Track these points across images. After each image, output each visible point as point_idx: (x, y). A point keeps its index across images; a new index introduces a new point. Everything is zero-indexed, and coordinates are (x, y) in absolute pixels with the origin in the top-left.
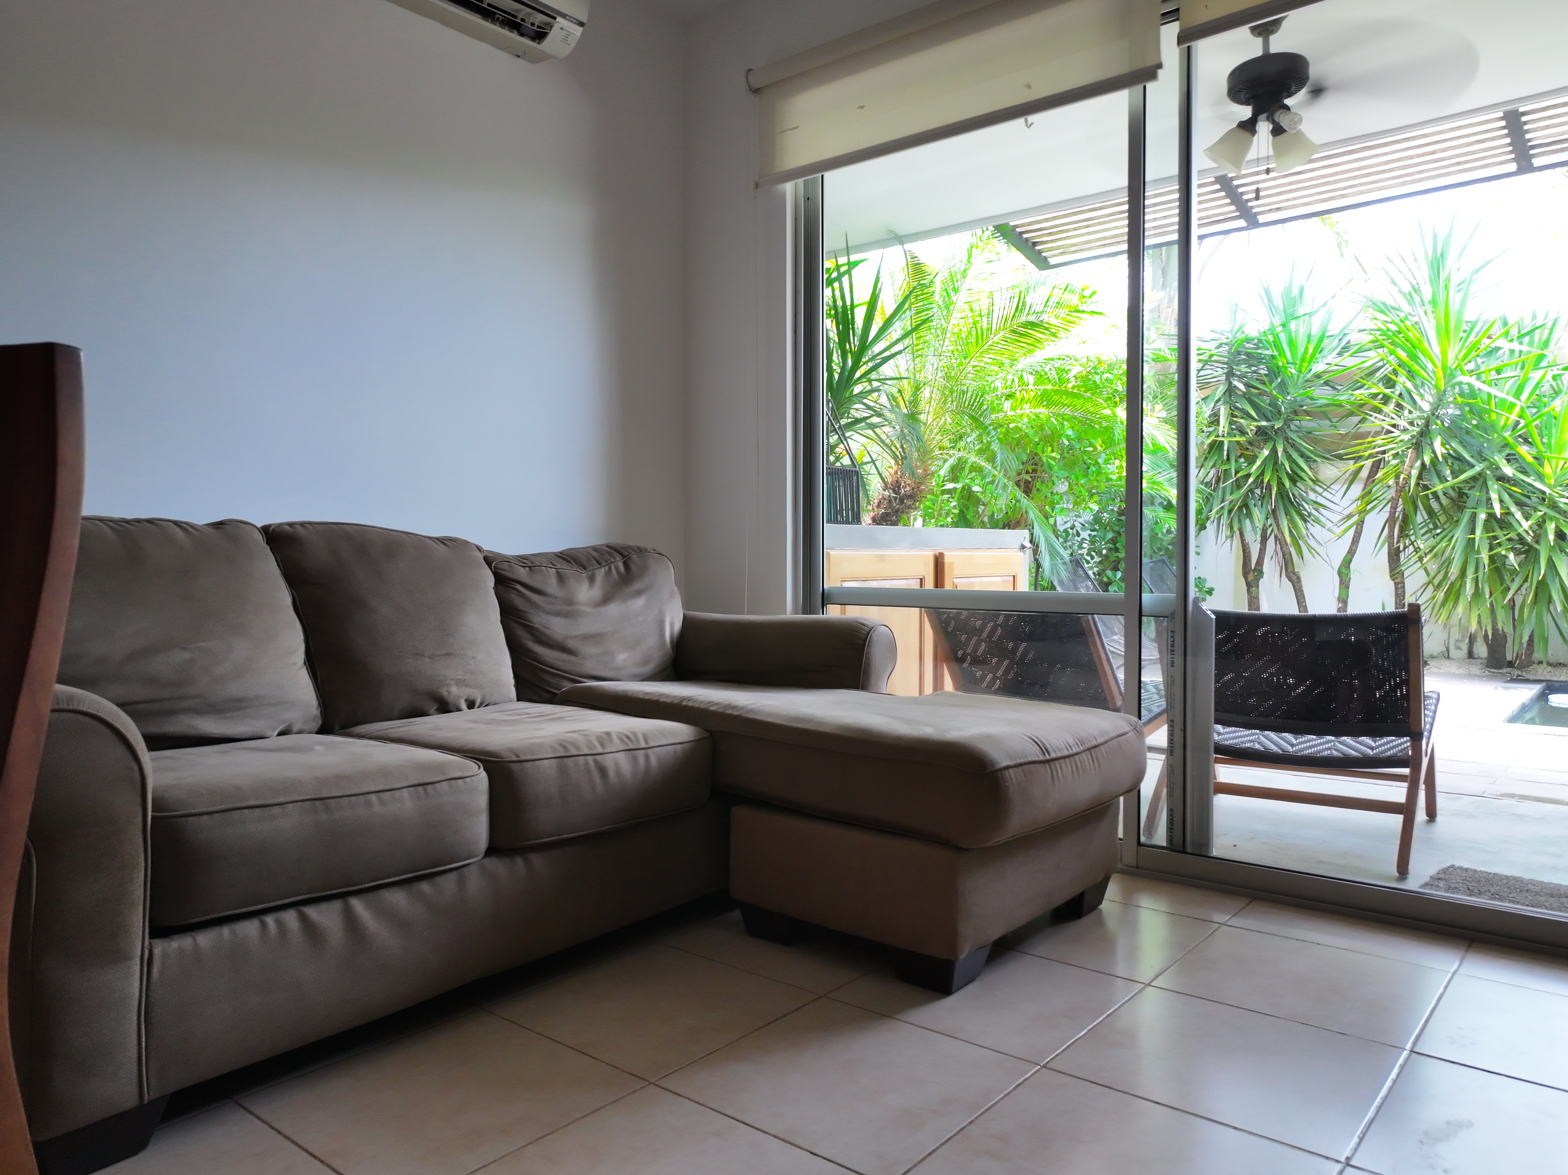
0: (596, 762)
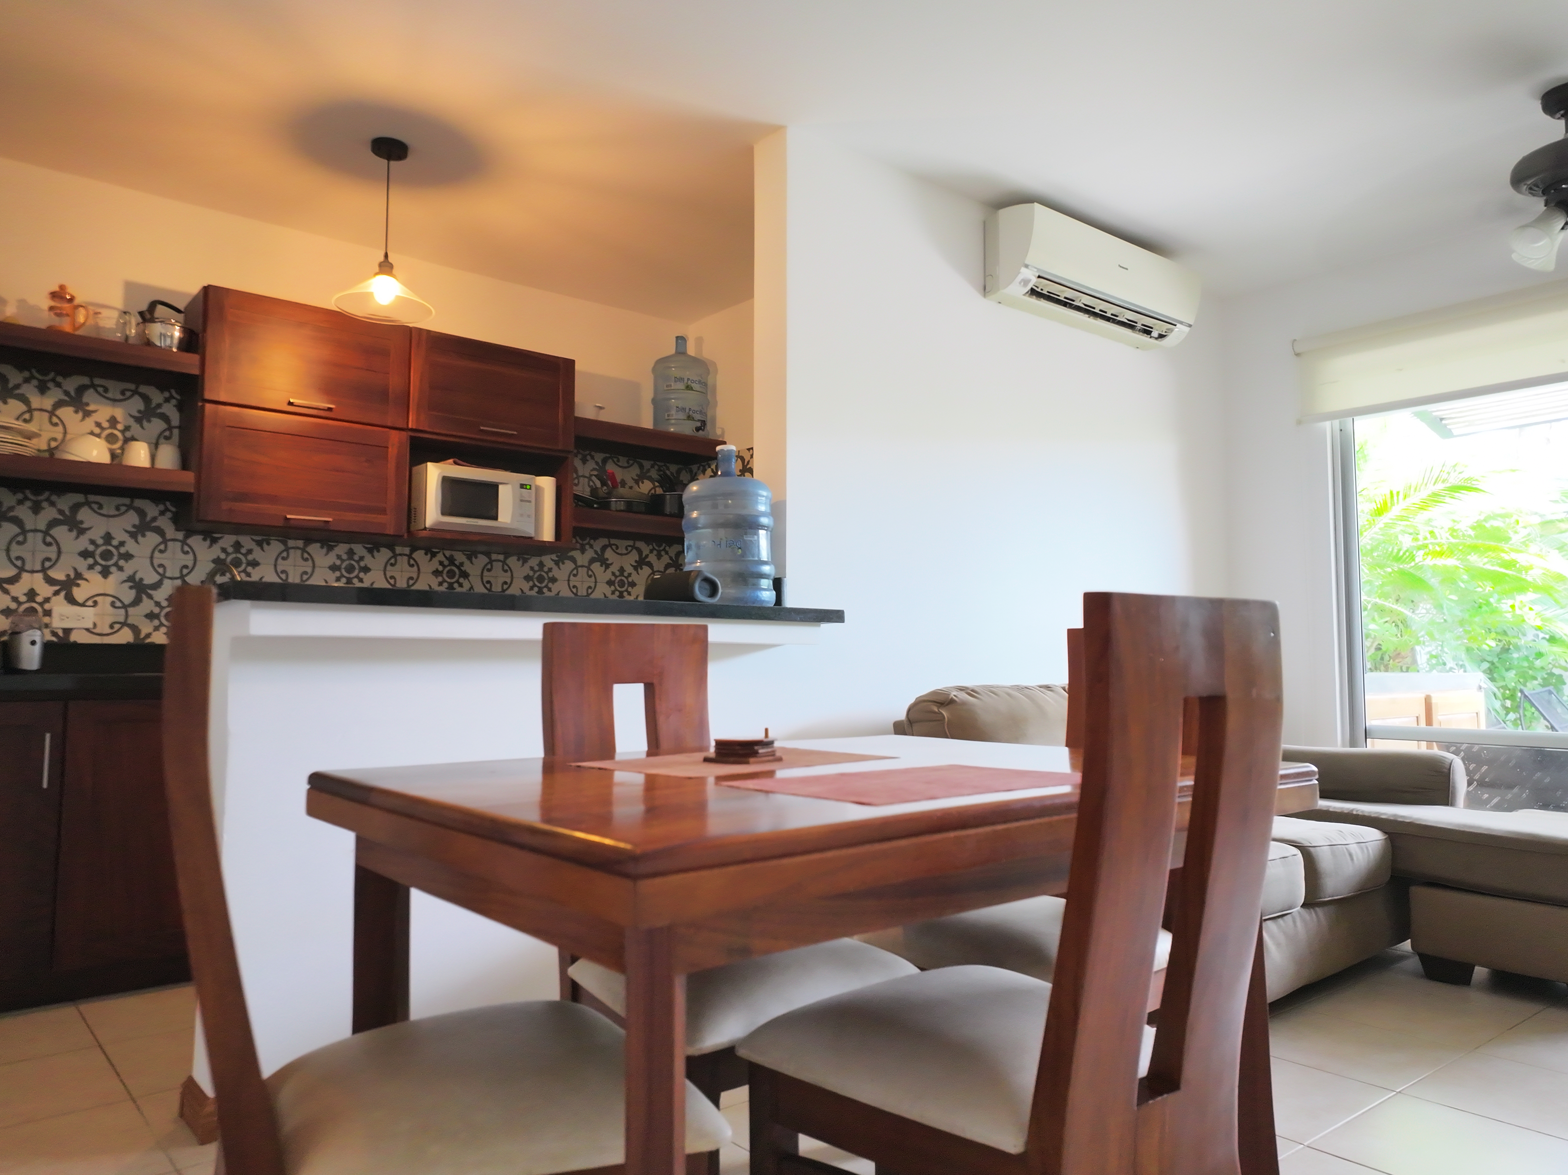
0: (1347, 849)
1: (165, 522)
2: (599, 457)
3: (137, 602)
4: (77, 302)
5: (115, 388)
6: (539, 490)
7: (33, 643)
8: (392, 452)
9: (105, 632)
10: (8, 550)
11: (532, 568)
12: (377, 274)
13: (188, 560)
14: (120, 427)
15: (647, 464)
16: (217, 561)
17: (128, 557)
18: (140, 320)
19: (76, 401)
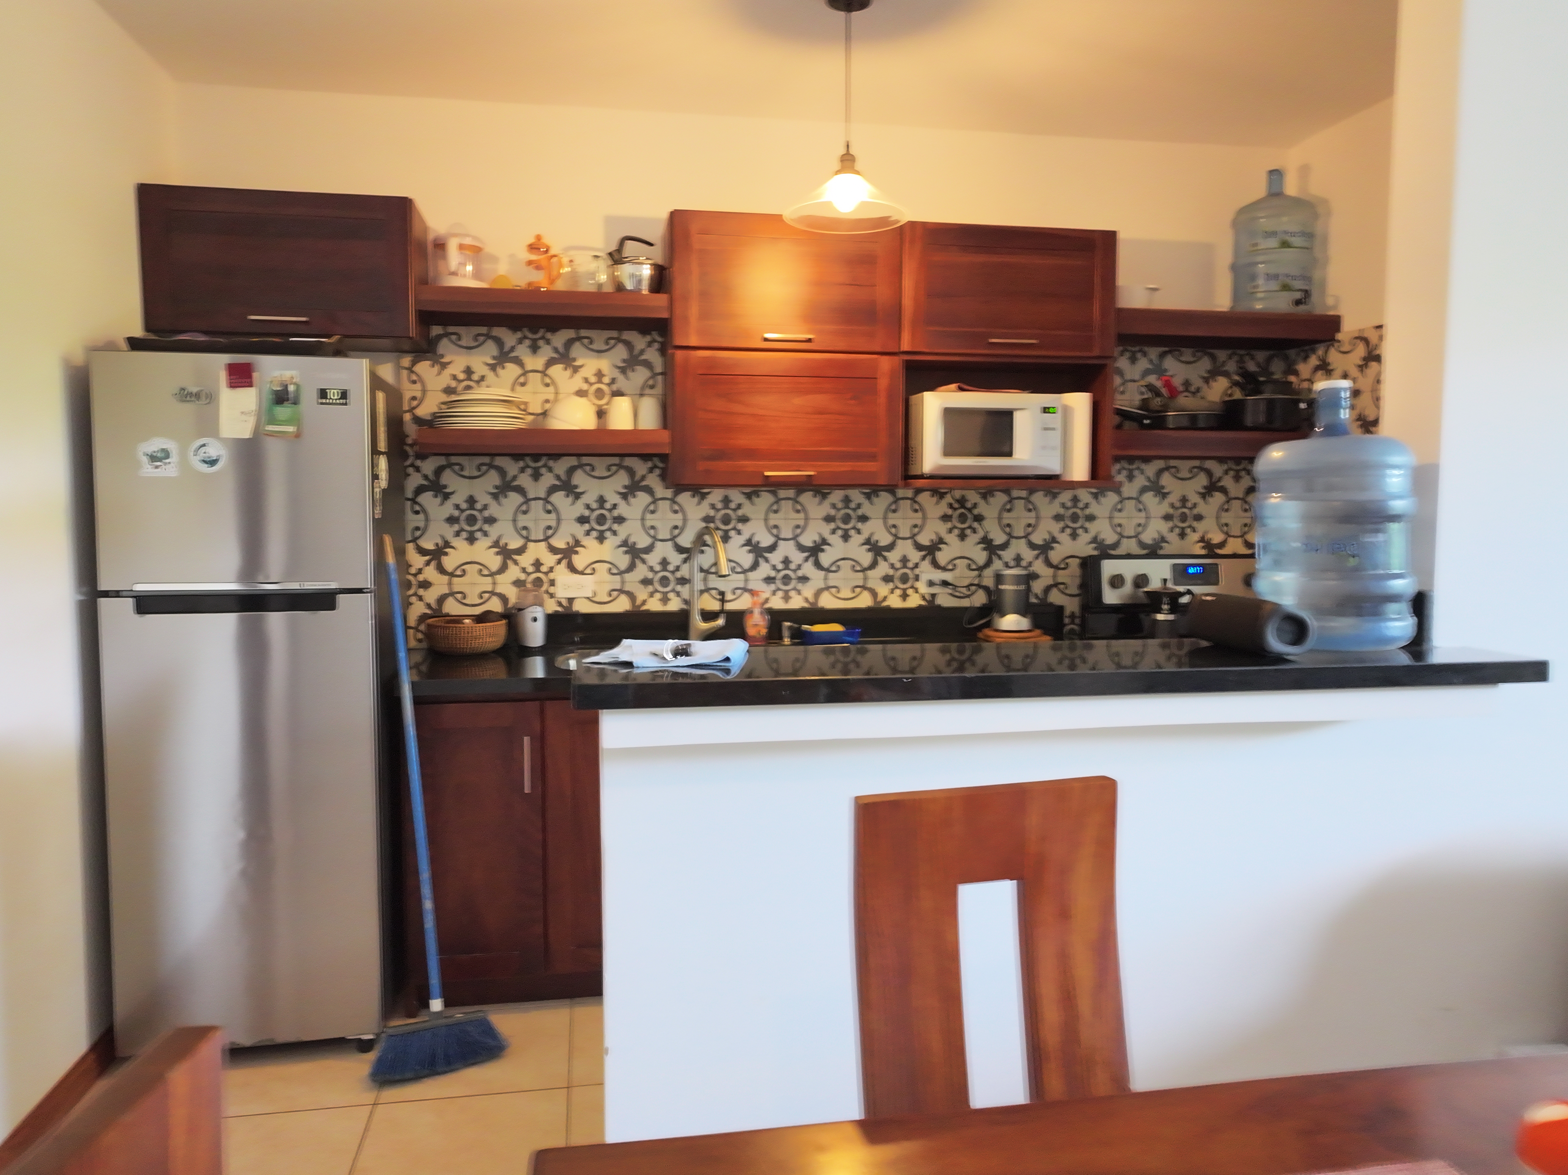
1: (653, 481)
2: (1154, 352)
3: (631, 568)
4: (552, 252)
5: (599, 337)
6: (1067, 411)
7: (535, 620)
8: (883, 383)
9: (605, 601)
10: (514, 521)
11: (1063, 505)
12: (838, 172)
13: (677, 519)
14: (606, 380)
15: (1222, 355)
16: (708, 519)
17: (620, 520)
18: (610, 262)
19: (564, 358)
